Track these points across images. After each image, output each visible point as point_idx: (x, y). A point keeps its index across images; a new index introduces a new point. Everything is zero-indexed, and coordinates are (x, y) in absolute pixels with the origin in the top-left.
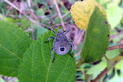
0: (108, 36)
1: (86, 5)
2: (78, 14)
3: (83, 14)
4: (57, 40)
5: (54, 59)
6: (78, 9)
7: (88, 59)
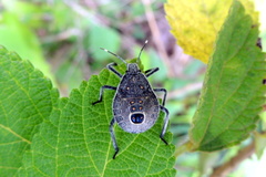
2: (186, 17)
3: (198, 15)
4: (123, 93)
7: (208, 141)
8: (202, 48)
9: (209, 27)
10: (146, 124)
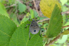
0: (62, 22)
1: (49, 1)
6: (44, 3)
7: (49, 36)
8: (48, 14)
9: (50, 9)
10: (37, 32)
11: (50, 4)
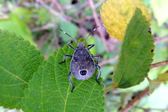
0: (152, 51)
1: (123, 4)
2: (112, 17)
3: (118, 16)
5: (74, 87)
6: (112, 8)
7: (123, 82)
8: (120, 33)
9: (124, 22)
11: (124, 11)
